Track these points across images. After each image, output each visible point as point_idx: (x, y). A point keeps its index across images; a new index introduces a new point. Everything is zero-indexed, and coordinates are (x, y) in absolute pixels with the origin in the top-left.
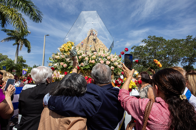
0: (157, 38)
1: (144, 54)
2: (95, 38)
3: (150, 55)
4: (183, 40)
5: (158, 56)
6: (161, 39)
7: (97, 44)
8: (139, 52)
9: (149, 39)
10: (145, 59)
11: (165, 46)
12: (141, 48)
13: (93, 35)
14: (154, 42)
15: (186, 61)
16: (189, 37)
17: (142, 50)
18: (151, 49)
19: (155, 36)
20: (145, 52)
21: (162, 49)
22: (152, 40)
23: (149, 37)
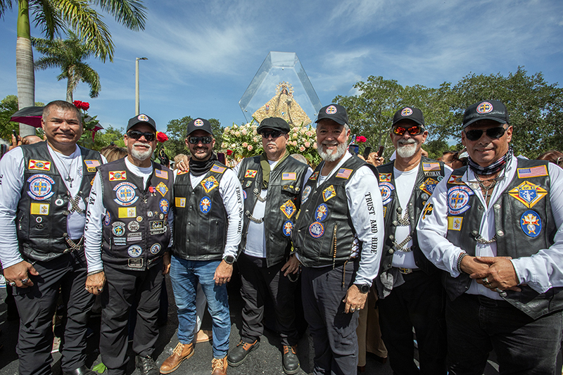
0: (386, 83)
1: (357, 114)
2: (290, 100)
3: (368, 117)
4: (433, 90)
5: (384, 120)
6: (393, 85)
7: (293, 109)
8: (348, 109)
9: (369, 82)
10: (358, 124)
11: (398, 101)
12: (352, 102)
13: (287, 93)
14: (378, 90)
15: (435, 133)
16: (445, 86)
17: (355, 105)
18: (371, 103)
19: (382, 78)
20: (360, 110)
21: (393, 105)
22: (375, 86)
23: (369, 78)
